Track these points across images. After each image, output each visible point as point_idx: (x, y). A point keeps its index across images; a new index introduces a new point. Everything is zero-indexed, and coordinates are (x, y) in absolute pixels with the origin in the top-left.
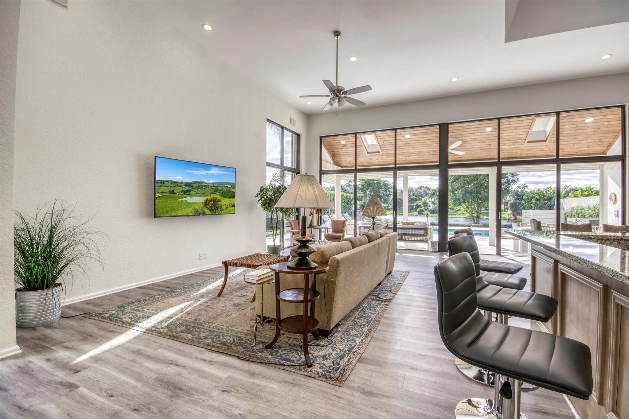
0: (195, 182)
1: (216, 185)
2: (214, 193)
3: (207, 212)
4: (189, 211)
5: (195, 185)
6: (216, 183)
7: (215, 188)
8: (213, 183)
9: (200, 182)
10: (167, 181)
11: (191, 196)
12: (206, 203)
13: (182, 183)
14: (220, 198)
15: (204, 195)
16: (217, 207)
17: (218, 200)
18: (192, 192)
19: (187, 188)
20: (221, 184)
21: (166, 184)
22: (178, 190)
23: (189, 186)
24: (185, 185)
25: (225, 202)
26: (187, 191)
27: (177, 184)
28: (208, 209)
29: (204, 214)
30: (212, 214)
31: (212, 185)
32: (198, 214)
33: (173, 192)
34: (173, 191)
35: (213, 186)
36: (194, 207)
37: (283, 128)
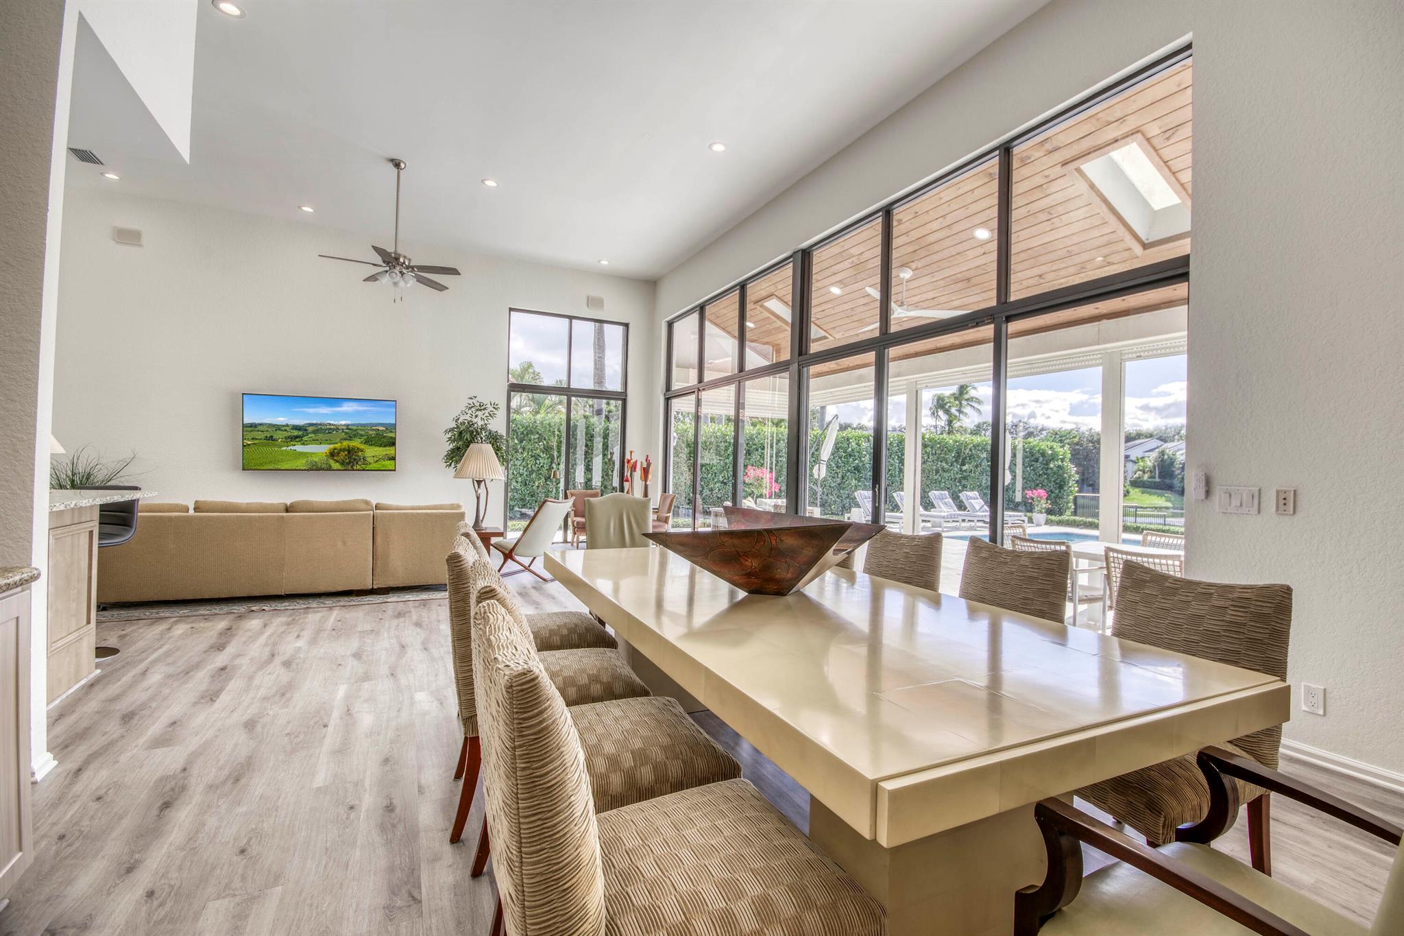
0: (311, 424)
1: (354, 428)
2: (350, 438)
3: (336, 466)
4: (301, 463)
5: (310, 429)
6: (353, 425)
7: (351, 432)
8: (348, 425)
9: (320, 424)
10: (261, 424)
11: (303, 444)
12: (332, 454)
13: (287, 425)
14: (362, 446)
15: (328, 442)
16: (355, 460)
17: (358, 449)
18: (304, 438)
19: (296, 433)
20: (363, 425)
21: (260, 428)
22: (279, 435)
23: (299, 430)
24: (292, 429)
25: (371, 452)
26: (297, 437)
27: (278, 428)
28: (337, 461)
29: (329, 469)
30: (346, 470)
31: (345, 428)
32: (315, 468)
33: (270, 438)
34: (272, 437)
35: (347, 429)
36: (310, 459)
37: (571, 318)
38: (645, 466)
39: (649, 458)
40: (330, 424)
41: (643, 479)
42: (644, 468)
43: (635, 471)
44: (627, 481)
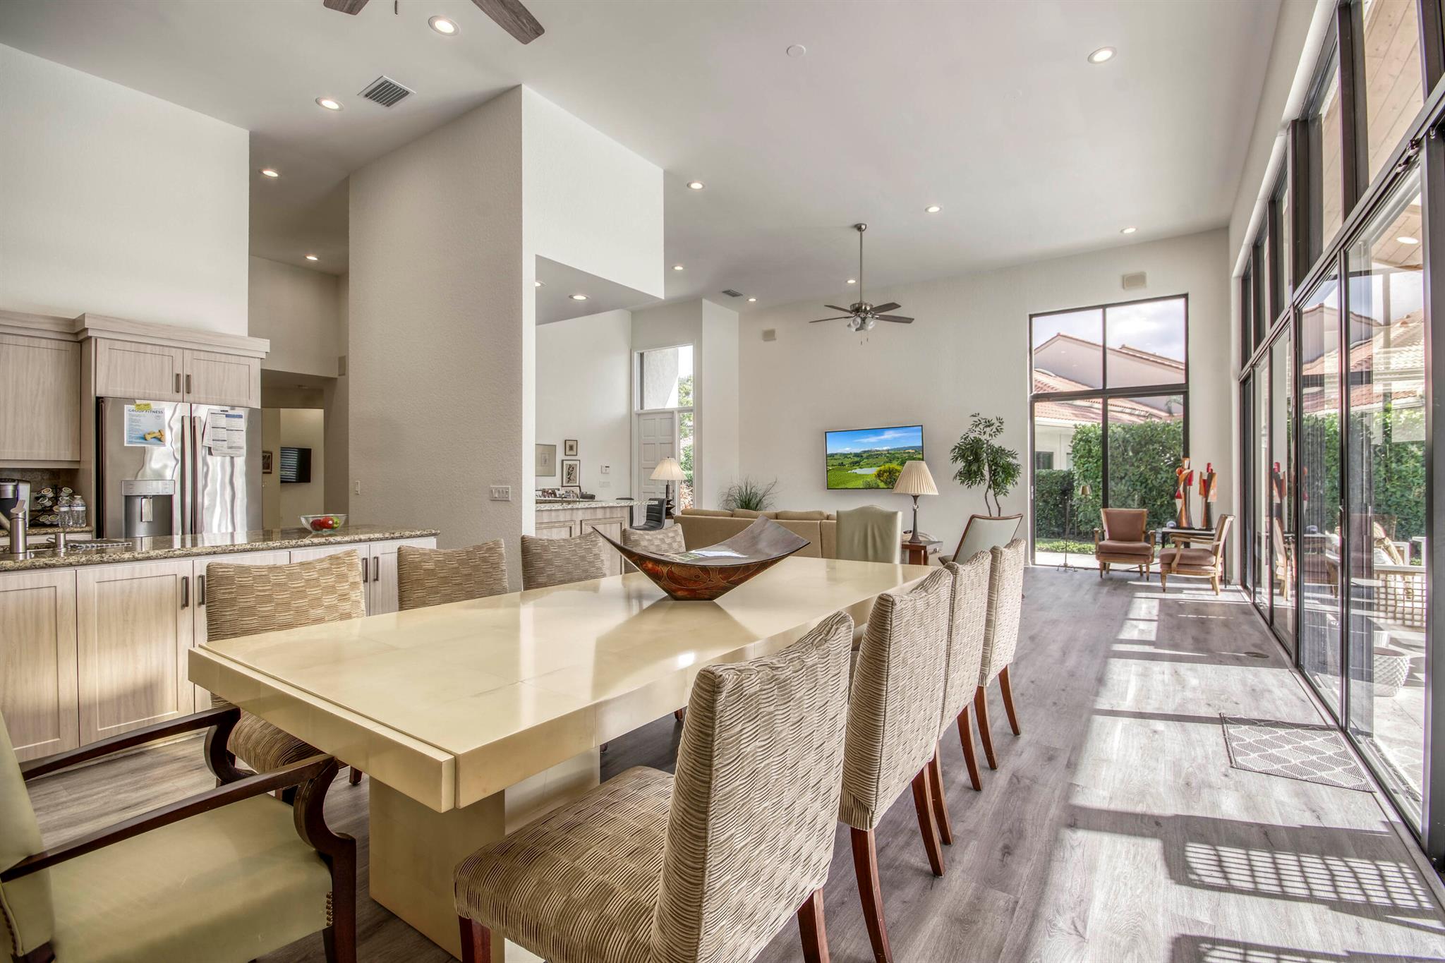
0: (865, 452)
1: (893, 452)
2: (890, 461)
3: (882, 485)
4: (860, 484)
5: (865, 455)
6: (892, 450)
7: (890, 456)
8: (888, 450)
9: (868, 451)
10: (836, 454)
11: (861, 468)
12: (879, 475)
13: (851, 454)
14: (899, 467)
15: (875, 465)
16: (894, 479)
17: (896, 469)
18: (861, 463)
19: (856, 459)
20: (898, 449)
21: (836, 457)
22: (847, 462)
23: (858, 456)
24: (854, 456)
26: (857, 462)
27: (845, 456)
28: (882, 481)
29: (878, 488)
30: (889, 488)
31: (886, 453)
32: (869, 487)
33: (842, 464)
35: (888, 453)
36: (865, 480)
37: (1104, 307)
38: (1205, 477)
39: (1212, 467)
40: (877, 451)
41: (1203, 492)
42: (1204, 481)
43: (1190, 484)
44: (1179, 497)
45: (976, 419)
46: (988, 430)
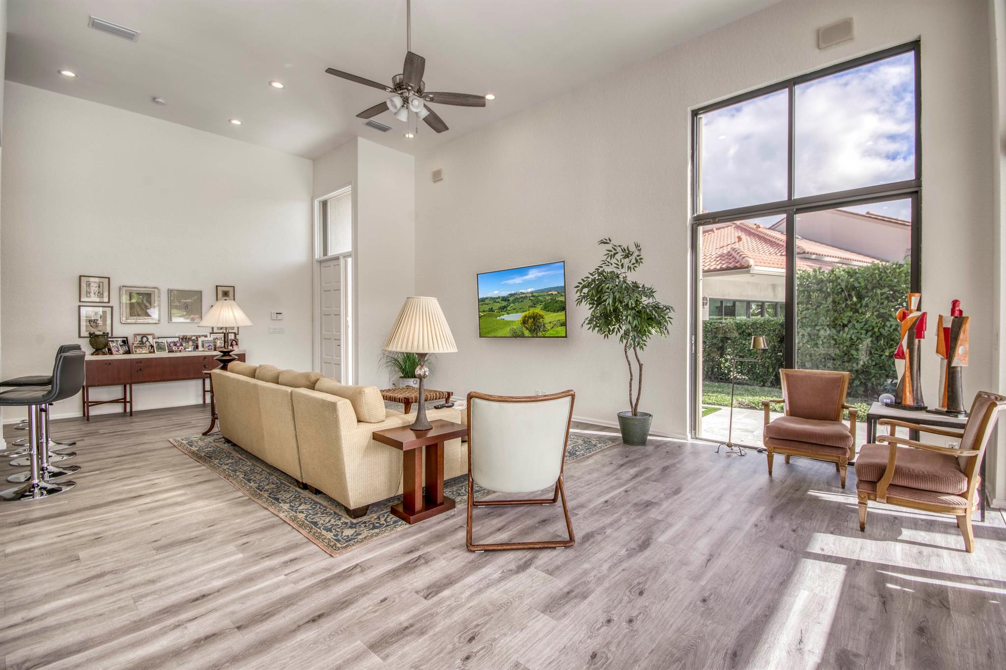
0: (511, 295)
1: (537, 295)
2: (534, 306)
3: (527, 333)
4: (507, 331)
5: (511, 299)
6: (536, 292)
7: (535, 299)
8: (532, 293)
9: (515, 294)
10: (487, 298)
11: (508, 314)
12: (524, 322)
13: (499, 298)
14: (542, 313)
15: (520, 310)
16: (538, 326)
17: (540, 315)
18: (508, 308)
19: (504, 304)
20: (542, 291)
21: (487, 301)
22: (496, 307)
23: (505, 301)
24: (502, 300)
25: (550, 318)
26: (505, 307)
27: (494, 300)
28: (527, 329)
29: (522, 336)
30: (533, 337)
31: (530, 295)
32: (517, 335)
33: (491, 310)
34: (492, 308)
35: (533, 296)
36: (512, 327)
37: (790, 84)
38: (948, 324)
39: (961, 307)
40: (522, 293)
41: (943, 349)
42: (946, 330)
43: (920, 335)
44: (901, 355)
45: (609, 247)
46: (626, 261)
